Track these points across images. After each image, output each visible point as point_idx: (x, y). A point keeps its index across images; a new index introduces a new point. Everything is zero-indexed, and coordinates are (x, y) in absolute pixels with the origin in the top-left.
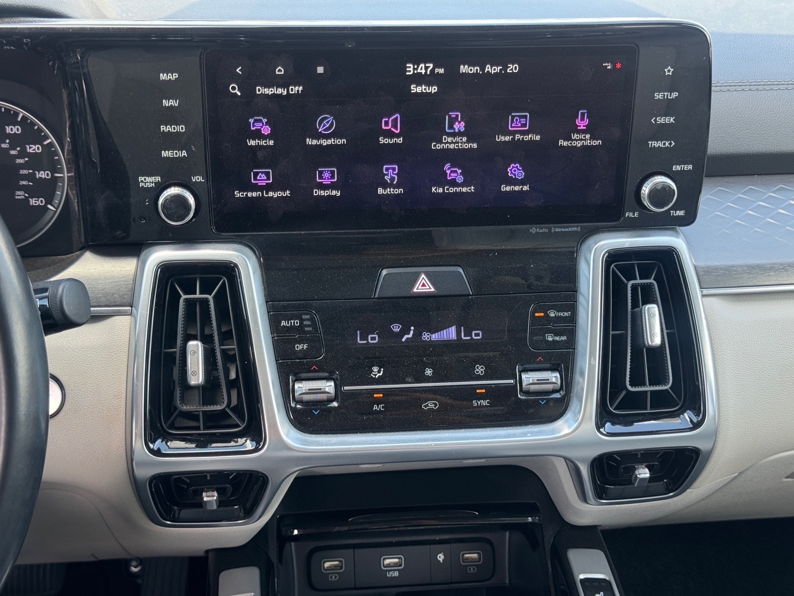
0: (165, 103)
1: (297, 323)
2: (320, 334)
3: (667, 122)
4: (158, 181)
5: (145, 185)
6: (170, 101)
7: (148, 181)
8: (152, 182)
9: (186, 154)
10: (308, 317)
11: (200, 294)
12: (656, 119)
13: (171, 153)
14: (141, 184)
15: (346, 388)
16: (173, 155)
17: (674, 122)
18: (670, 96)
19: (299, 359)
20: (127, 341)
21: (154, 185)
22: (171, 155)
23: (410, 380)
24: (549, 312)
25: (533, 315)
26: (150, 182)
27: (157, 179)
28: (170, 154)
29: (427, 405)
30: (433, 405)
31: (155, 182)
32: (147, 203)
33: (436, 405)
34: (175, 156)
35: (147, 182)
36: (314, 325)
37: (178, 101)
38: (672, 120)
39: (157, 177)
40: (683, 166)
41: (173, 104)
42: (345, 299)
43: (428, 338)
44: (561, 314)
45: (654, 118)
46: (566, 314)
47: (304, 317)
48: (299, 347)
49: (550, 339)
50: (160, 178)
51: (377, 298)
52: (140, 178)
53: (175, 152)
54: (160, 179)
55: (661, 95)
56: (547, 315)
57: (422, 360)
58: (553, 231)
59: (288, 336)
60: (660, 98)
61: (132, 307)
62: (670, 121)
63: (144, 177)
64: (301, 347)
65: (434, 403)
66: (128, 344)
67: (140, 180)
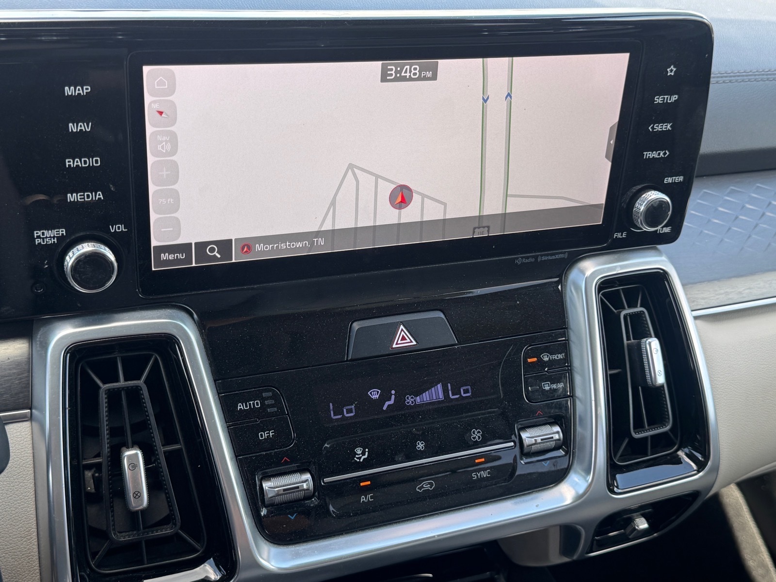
0: (72, 127)
1: (257, 404)
2: (288, 414)
3: (664, 129)
4: (62, 234)
5: (43, 242)
6: (80, 124)
7: (48, 236)
8: (54, 237)
9: (101, 196)
10: (270, 394)
11: (126, 380)
12: (653, 126)
13: (80, 195)
14: (37, 240)
15: (326, 480)
16: (84, 198)
17: (670, 129)
18: (670, 100)
19: (265, 451)
20: (31, 458)
21: (56, 240)
22: (80, 199)
23: (400, 459)
24: (543, 356)
25: (525, 361)
26: (50, 237)
27: (61, 233)
28: (79, 197)
29: (422, 487)
30: (429, 486)
31: (57, 237)
32: (46, 266)
33: (431, 484)
34: (86, 199)
35: (46, 237)
36: (278, 404)
37: (90, 124)
38: (669, 127)
39: (61, 230)
40: (674, 178)
41: (83, 128)
42: (312, 366)
43: (412, 402)
44: (555, 357)
45: (652, 125)
46: (560, 356)
47: (264, 395)
48: (264, 435)
49: (547, 388)
50: (64, 230)
51: (352, 360)
52: (35, 232)
53: (86, 194)
54: (64, 232)
55: (662, 98)
56: (540, 360)
57: (411, 431)
58: (539, 260)
59: (248, 422)
60: (660, 102)
61: (31, 409)
62: (666, 128)
63: (41, 231)
64: (266, 435)
65: (429, 483)
66: (32, 462)
67: (36, 235)
